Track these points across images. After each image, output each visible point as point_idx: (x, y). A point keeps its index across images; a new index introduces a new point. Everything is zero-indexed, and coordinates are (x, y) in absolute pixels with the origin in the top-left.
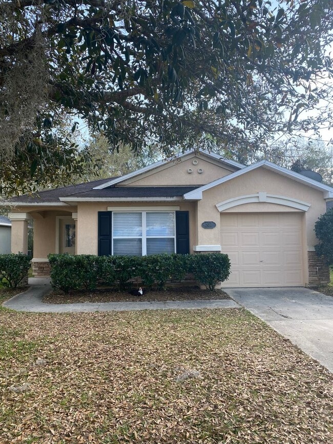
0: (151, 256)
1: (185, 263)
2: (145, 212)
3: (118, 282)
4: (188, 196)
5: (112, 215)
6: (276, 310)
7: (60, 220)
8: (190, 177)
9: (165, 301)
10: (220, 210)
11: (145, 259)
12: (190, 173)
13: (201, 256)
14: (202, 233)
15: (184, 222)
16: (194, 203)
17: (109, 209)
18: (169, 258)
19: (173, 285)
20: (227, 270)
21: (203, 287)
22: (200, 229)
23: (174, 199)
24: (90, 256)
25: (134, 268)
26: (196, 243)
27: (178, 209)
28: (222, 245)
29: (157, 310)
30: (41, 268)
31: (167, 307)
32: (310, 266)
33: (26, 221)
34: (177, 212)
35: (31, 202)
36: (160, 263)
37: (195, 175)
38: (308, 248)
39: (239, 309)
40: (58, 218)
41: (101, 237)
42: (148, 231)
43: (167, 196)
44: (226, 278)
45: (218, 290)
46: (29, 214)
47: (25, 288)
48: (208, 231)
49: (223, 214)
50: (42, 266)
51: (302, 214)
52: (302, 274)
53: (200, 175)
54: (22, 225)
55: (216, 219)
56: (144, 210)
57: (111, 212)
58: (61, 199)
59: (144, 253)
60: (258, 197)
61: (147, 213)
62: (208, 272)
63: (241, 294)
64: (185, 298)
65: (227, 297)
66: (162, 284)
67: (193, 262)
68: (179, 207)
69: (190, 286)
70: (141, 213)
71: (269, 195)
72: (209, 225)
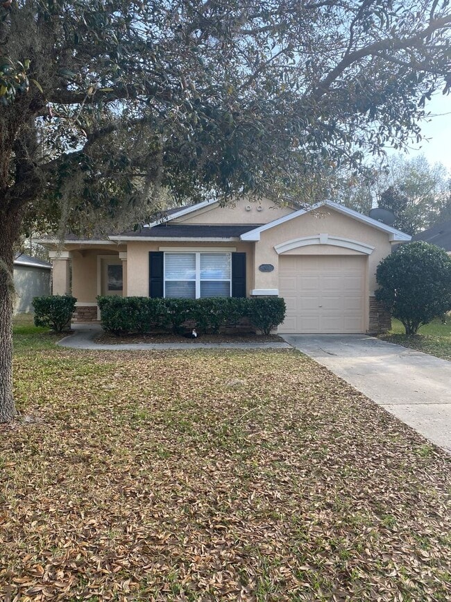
0: (206, 299)
1: (240, 306)
2: (199, 254)
3: (171, 326)
4: (245, 237)
5: (164, 255)
6: (326, 350)
7: (102, 260)
8: (248, 215)
9: (219, 343)
10: (279, 252)
11: (199, 302)
12: (248, 211)
13: (256, 300)
14: (259, 276)
15: (240, 264)
16: (252, 244)
17: (161, 249)
18: (224, 301)
19: (228, 331)
20: (282, 314)
21: (259, 333)
22: (257, 272)
23: (231, 239)
24: (142, 298)
25: (188, 311)
26: (253, 287)
27: (234, 250)
28: (279, 289)
29: (211, 349)
30: (81, 313)
31: (221, 347)
32: (371, 312)
33: (68, 260)
34: (234, 254)
35: (75, 240)
36: (215, 305)
37: (254, 213)
38: (370, 294)
39: (290, 349)
40: (99, 257)
41: (153, 279)
42: (202, 274)
43: (222, 236)
44: (281, 322)
45: (274, 335)
46: (71, 252)
47: (70, 332)
48: (265, 274)
49: (281, 257)
50: (82, 311)
51: (365, 257)
52: (363, 321)
53: (259, 214)
54: (64, 265)
55: (274, 261)
56: (198, 251)
57: (163, 252)
58: (111, 238)
59: (198, 296)
60: (319, 239)
61: (201, 255)
62: (263, 316)
63: (296, 338)
64: (239, 341)
65: (282, 340)
66: (217, 328)
67: (247, 306)
68: (235, 248)
69: (246, 331)
70: (195, 255)
71: (331, 237)
72: (266, 268)
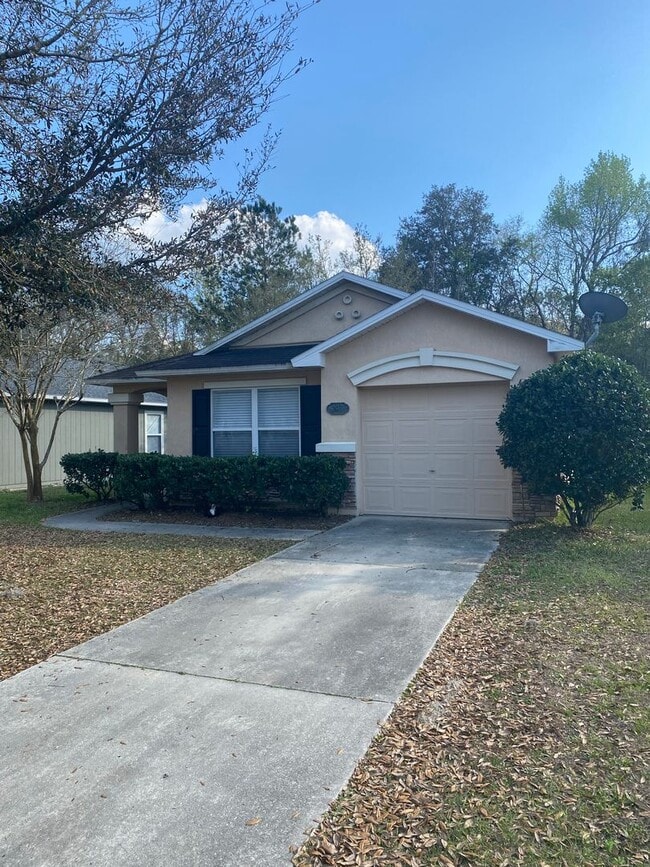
2: (256, 390)
4: (299, 361)
5: (211, 394)
8: (339, 325)
10: (356, 381)
12: (339, 319)
14: (327, 421)
17: (207, 386)
22: (325, 416)
27: (303, 382)
32: (514, 483)
34: (301, 388)
37: (348, 322)
41: (197, 429)
42: (259, 421)
43: (275, 363)
48: (336, 419)
49: (361, 389)
51: (507, 384)
52: (509, 498)
54: (125, 412)
55: (351, 398)
56: (254, 386)
57: (209, 390)
59: (255, 451)
60: (418, 357)
61: (259, 391)
68: (304, 379)
70: (250, 391)
71: (437, 353)
72: (339, 409)
